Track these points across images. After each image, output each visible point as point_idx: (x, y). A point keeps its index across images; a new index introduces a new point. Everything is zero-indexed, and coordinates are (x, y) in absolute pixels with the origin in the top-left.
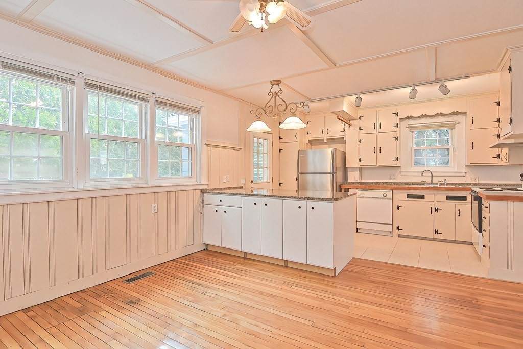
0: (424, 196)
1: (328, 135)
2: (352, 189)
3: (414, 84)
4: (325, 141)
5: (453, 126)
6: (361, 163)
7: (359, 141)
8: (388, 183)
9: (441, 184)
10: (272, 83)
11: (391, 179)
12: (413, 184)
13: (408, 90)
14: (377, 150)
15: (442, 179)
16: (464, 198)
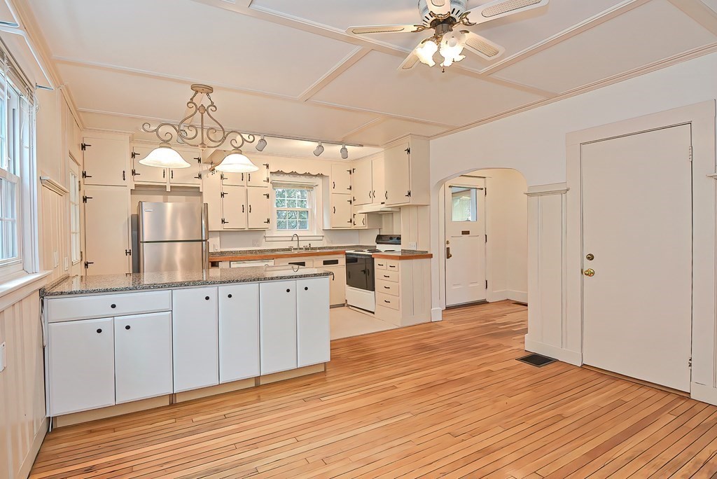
0: (304, 263)
1: (172, 181)
2: (223, 263)
3: (323, 141)
4: (168, 189)
5: (311, 188)
6: (226, 226)
7: (222, 195)
8: (251, 252)
9: (306, 249)
10: (197, 88)
11: (254, 245)
12: (278, 250)
13: (314, 145)
14: (247, 209)
15: (306, 244)
16: (336, 262)
